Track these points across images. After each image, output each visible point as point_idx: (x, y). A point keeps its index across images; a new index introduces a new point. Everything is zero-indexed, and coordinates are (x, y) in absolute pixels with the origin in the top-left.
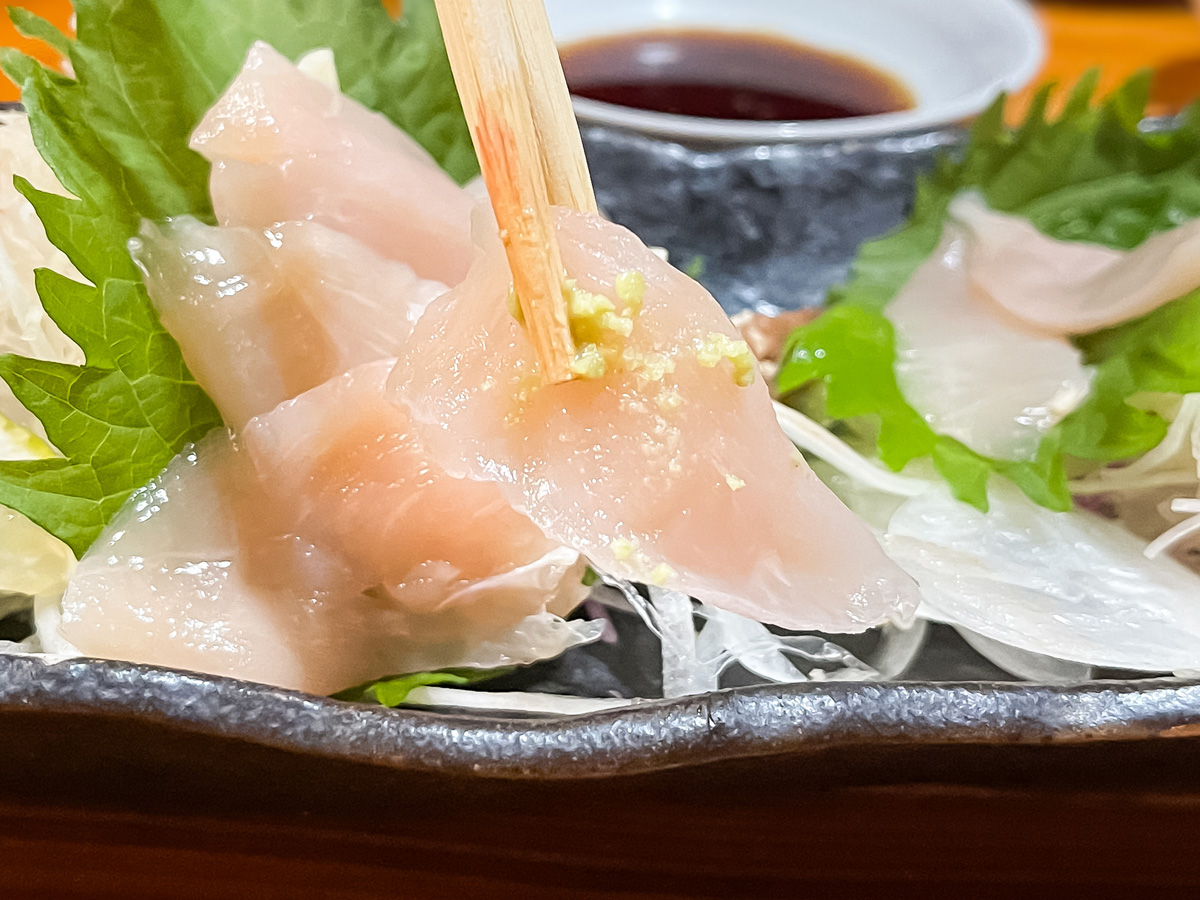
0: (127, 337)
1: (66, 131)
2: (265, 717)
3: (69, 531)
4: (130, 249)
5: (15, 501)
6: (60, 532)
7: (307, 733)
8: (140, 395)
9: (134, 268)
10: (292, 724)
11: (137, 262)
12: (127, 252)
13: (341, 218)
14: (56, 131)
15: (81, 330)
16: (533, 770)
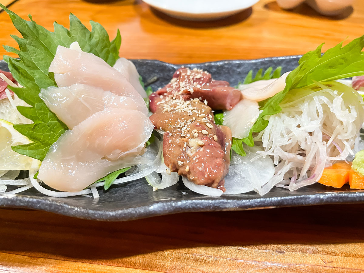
0: (43, 115)
1: (19, 72)
2: (55, 208)
3: (39, 157)
4: (40, 96)
5: (25, 153)
6: (36, 158)
7: (63, 212)
8: (48, 126)
9: (42, 100)
10: (60, 210)
11: (42, 99)
12: (39, 97)
13: (85, 82)
14: (18, 73)
15: (31, 116)
16: (109, 220)
